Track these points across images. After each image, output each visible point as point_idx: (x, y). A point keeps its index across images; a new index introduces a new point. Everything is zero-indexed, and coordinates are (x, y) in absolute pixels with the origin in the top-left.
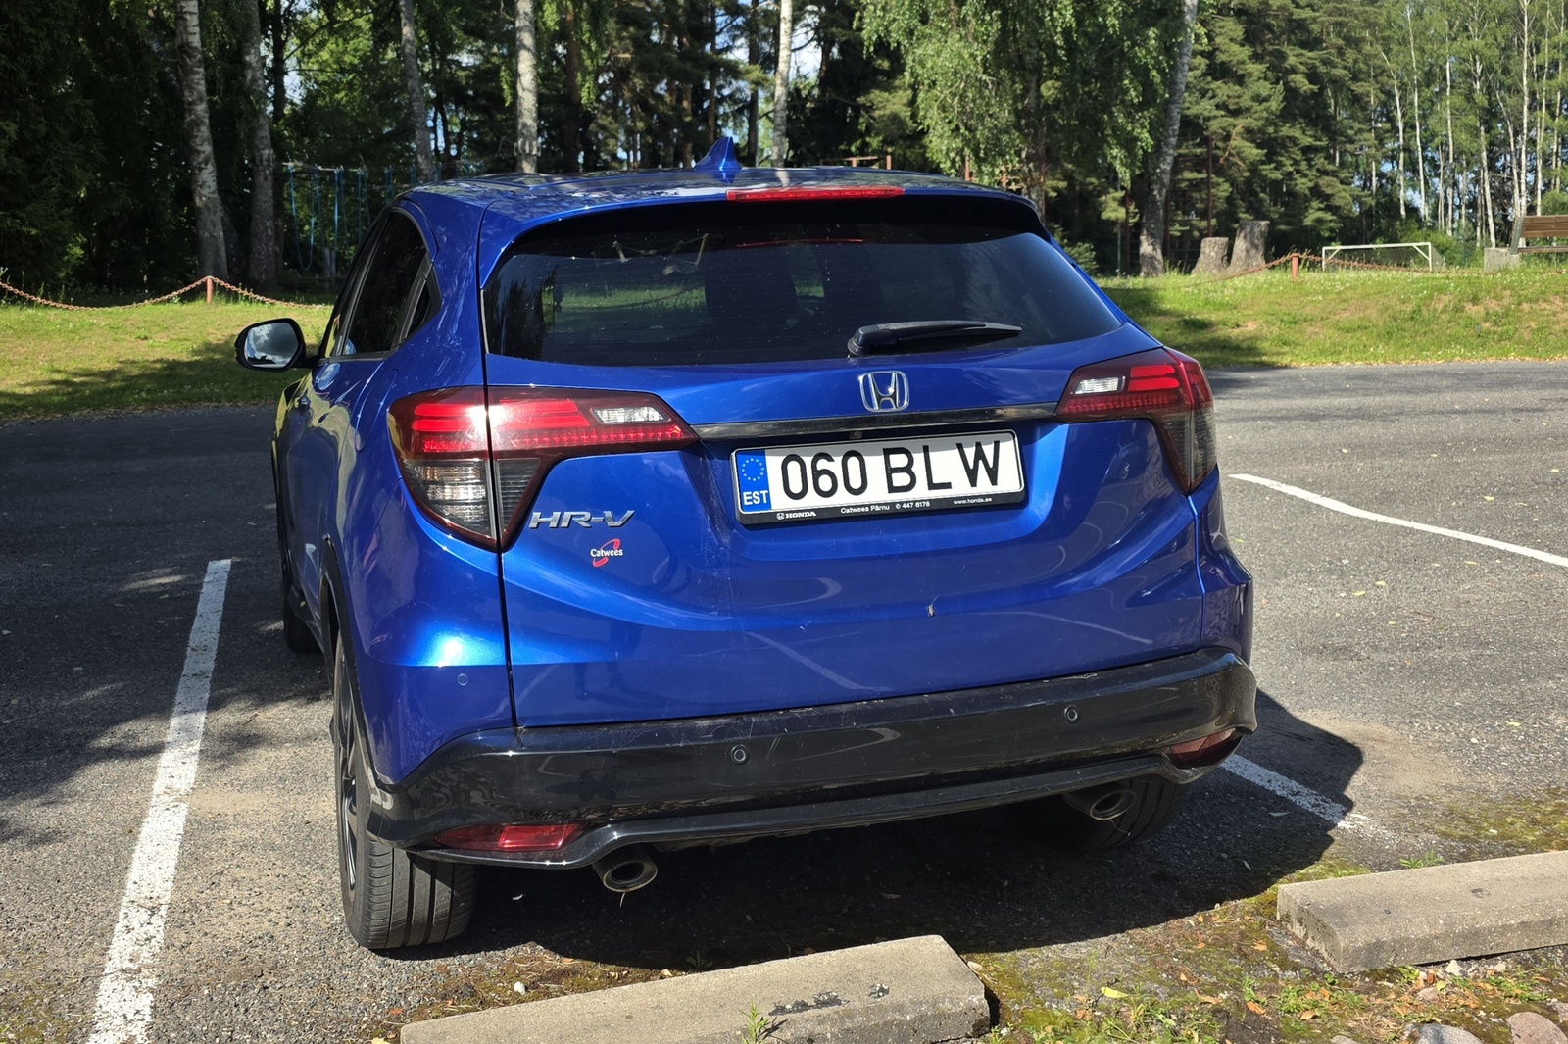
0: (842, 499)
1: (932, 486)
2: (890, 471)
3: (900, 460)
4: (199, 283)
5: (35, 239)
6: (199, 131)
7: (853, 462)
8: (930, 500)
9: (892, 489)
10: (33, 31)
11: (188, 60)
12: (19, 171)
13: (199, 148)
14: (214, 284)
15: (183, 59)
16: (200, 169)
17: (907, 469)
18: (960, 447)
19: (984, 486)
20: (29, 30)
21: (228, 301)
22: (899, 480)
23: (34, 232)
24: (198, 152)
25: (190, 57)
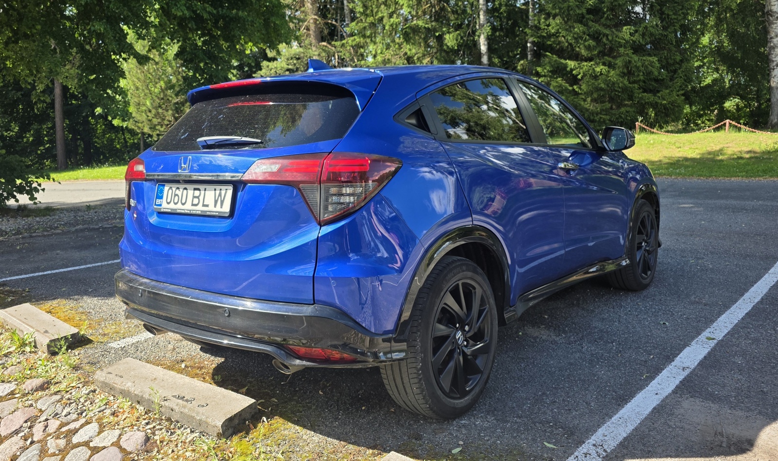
0: (179, 206)
1: (204, 205)
2: (194, 197)
3: (197, 193)
4: (722, 123)
5: (664, 105)
6: (774, 51)
7: (185, 191)
8: (201, 211)
9: (193, 205)
10: (676, 17)
11: (771, 18)
12: (664, 77)
13: (774, 59)
14: (730, 123)
15: (768, 18)
16: (774, 69)
17: (198, 197)
18: (215, 190)
19: (218, 208)
20: (673, 17)
21: (736, 132)
22: (196, 201)
23: (665, 102)
24: (773, 61)
25: (772, 16)
